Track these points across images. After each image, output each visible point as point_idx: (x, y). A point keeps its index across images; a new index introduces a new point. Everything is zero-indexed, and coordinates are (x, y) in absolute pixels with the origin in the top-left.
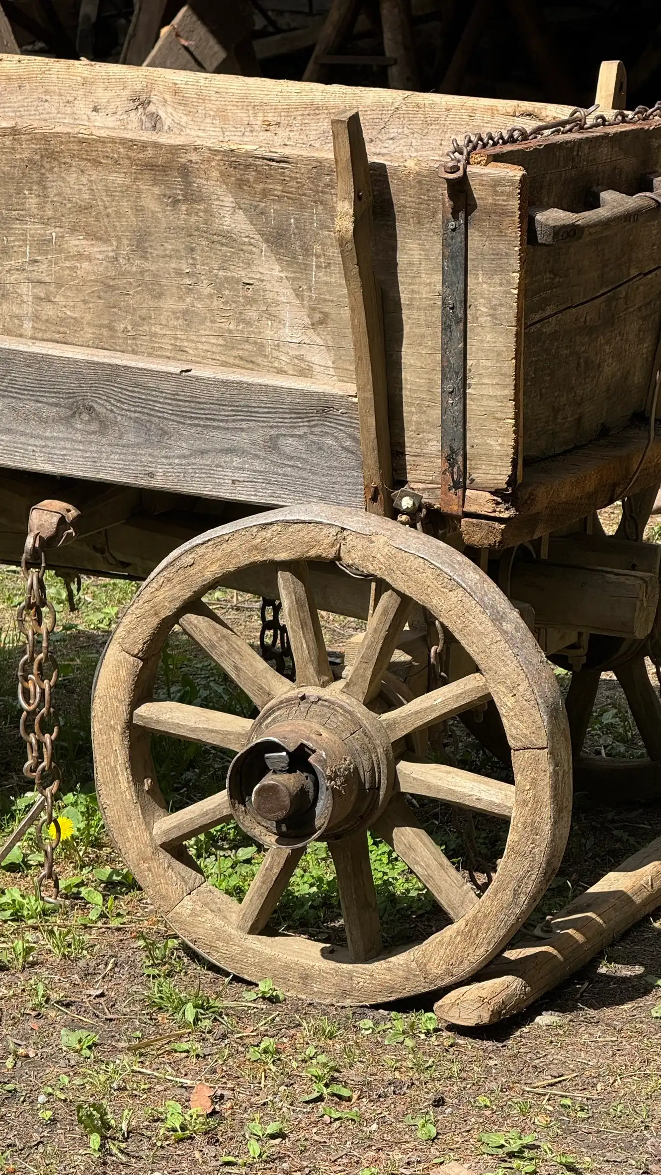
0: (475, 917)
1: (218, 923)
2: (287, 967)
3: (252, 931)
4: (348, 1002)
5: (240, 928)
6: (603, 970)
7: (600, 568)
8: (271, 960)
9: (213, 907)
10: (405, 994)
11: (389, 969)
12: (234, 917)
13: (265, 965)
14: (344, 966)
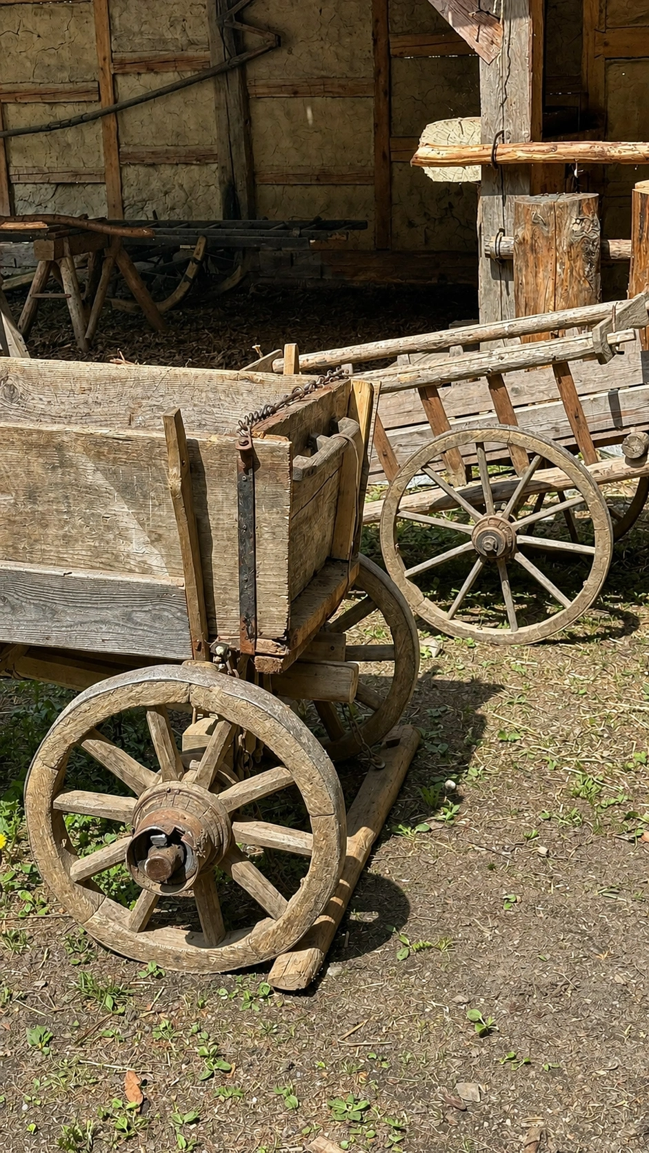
0: (289, 918)
1: (117, 927)
2: (165, 952)
3: (140, 930)
4: (206, 972)
5: (132, 930)
6: (353, 917)
7: (324, 662)
8: (154, 949)
9: (113, 917)
10: (244, 965)
11: (232, 952)
12: (127, 922)
13: (151, 951)
14: (203, 950)
